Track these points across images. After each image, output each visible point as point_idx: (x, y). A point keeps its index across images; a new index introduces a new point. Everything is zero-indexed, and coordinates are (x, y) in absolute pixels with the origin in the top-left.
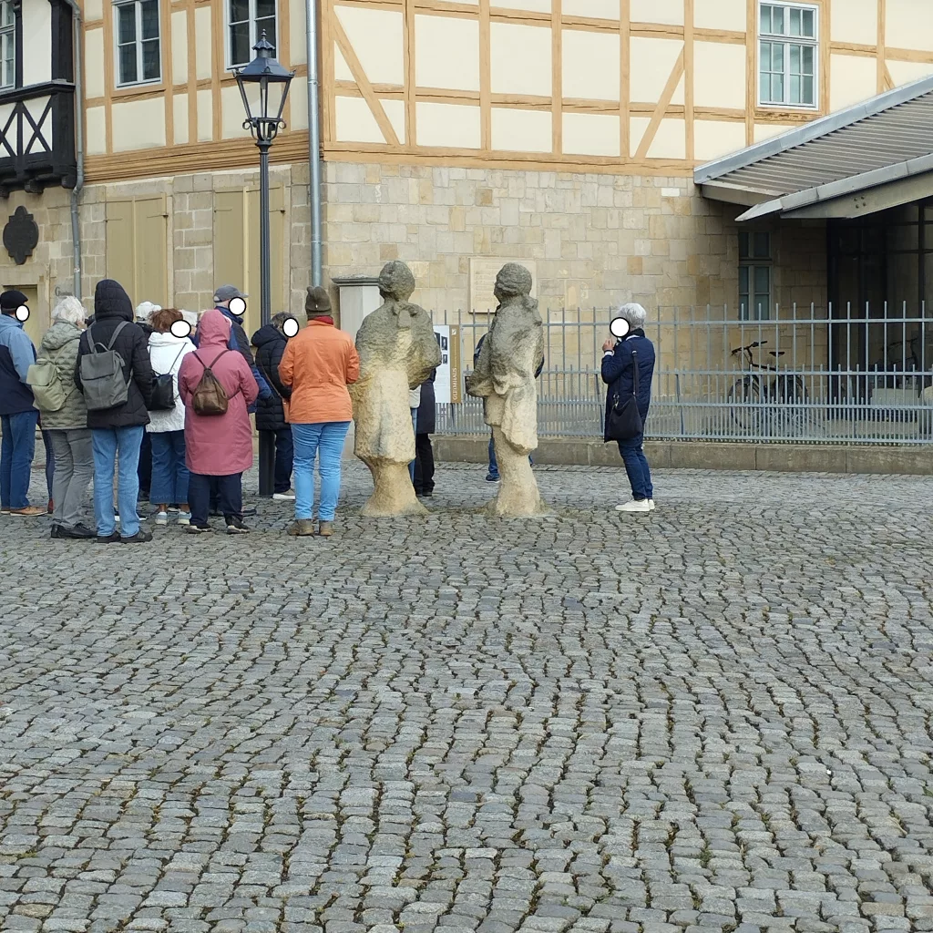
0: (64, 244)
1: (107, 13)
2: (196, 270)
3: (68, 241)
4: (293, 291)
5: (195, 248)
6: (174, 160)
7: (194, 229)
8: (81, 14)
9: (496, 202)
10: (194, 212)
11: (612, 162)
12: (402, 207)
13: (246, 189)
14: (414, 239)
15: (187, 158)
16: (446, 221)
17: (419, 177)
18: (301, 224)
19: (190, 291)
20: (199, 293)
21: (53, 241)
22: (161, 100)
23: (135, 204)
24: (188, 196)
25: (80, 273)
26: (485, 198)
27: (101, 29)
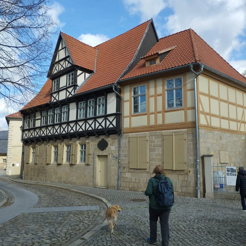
0: (115, 147)
1: (131, 99)
2: (156, 152)
3: (117, 146)
4: (189, 158)
5: (156, 148)
6: (149, 129)
7: (156, 143)
8: (124, 99)
9: (222, 139)
10: (156, 140)
11: (236, 132)
12: (210, 139)
13: (174, 135)
14: (212, 146)
15: (154, 128)
16: (216, 143)
17: (212, 133)
18: (191, 142)
19: (154, 157)
20: (157, 157)
21: (112, 146)
22: (146, 116)
23: (138, 138)
24: (154, 136)
25: (121, 153)
26: (221, 138)
27: (129, 102)
